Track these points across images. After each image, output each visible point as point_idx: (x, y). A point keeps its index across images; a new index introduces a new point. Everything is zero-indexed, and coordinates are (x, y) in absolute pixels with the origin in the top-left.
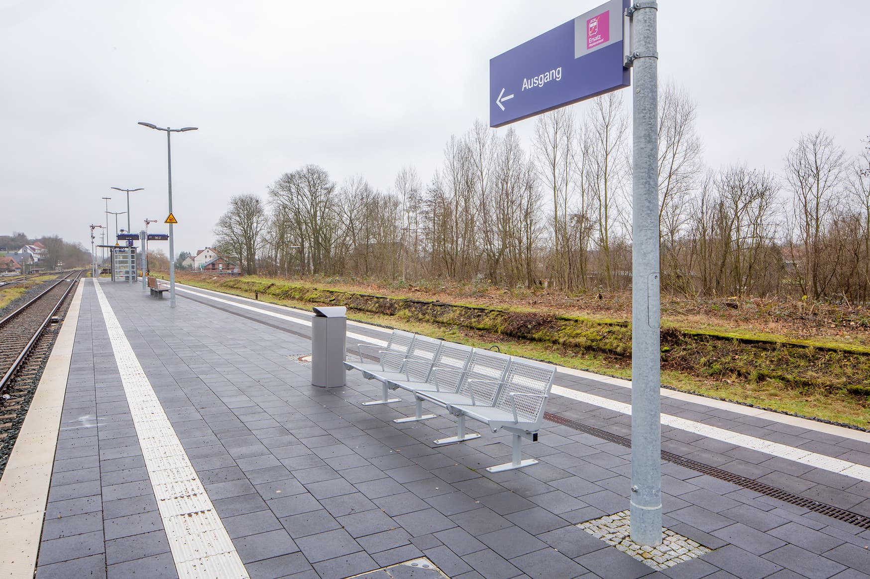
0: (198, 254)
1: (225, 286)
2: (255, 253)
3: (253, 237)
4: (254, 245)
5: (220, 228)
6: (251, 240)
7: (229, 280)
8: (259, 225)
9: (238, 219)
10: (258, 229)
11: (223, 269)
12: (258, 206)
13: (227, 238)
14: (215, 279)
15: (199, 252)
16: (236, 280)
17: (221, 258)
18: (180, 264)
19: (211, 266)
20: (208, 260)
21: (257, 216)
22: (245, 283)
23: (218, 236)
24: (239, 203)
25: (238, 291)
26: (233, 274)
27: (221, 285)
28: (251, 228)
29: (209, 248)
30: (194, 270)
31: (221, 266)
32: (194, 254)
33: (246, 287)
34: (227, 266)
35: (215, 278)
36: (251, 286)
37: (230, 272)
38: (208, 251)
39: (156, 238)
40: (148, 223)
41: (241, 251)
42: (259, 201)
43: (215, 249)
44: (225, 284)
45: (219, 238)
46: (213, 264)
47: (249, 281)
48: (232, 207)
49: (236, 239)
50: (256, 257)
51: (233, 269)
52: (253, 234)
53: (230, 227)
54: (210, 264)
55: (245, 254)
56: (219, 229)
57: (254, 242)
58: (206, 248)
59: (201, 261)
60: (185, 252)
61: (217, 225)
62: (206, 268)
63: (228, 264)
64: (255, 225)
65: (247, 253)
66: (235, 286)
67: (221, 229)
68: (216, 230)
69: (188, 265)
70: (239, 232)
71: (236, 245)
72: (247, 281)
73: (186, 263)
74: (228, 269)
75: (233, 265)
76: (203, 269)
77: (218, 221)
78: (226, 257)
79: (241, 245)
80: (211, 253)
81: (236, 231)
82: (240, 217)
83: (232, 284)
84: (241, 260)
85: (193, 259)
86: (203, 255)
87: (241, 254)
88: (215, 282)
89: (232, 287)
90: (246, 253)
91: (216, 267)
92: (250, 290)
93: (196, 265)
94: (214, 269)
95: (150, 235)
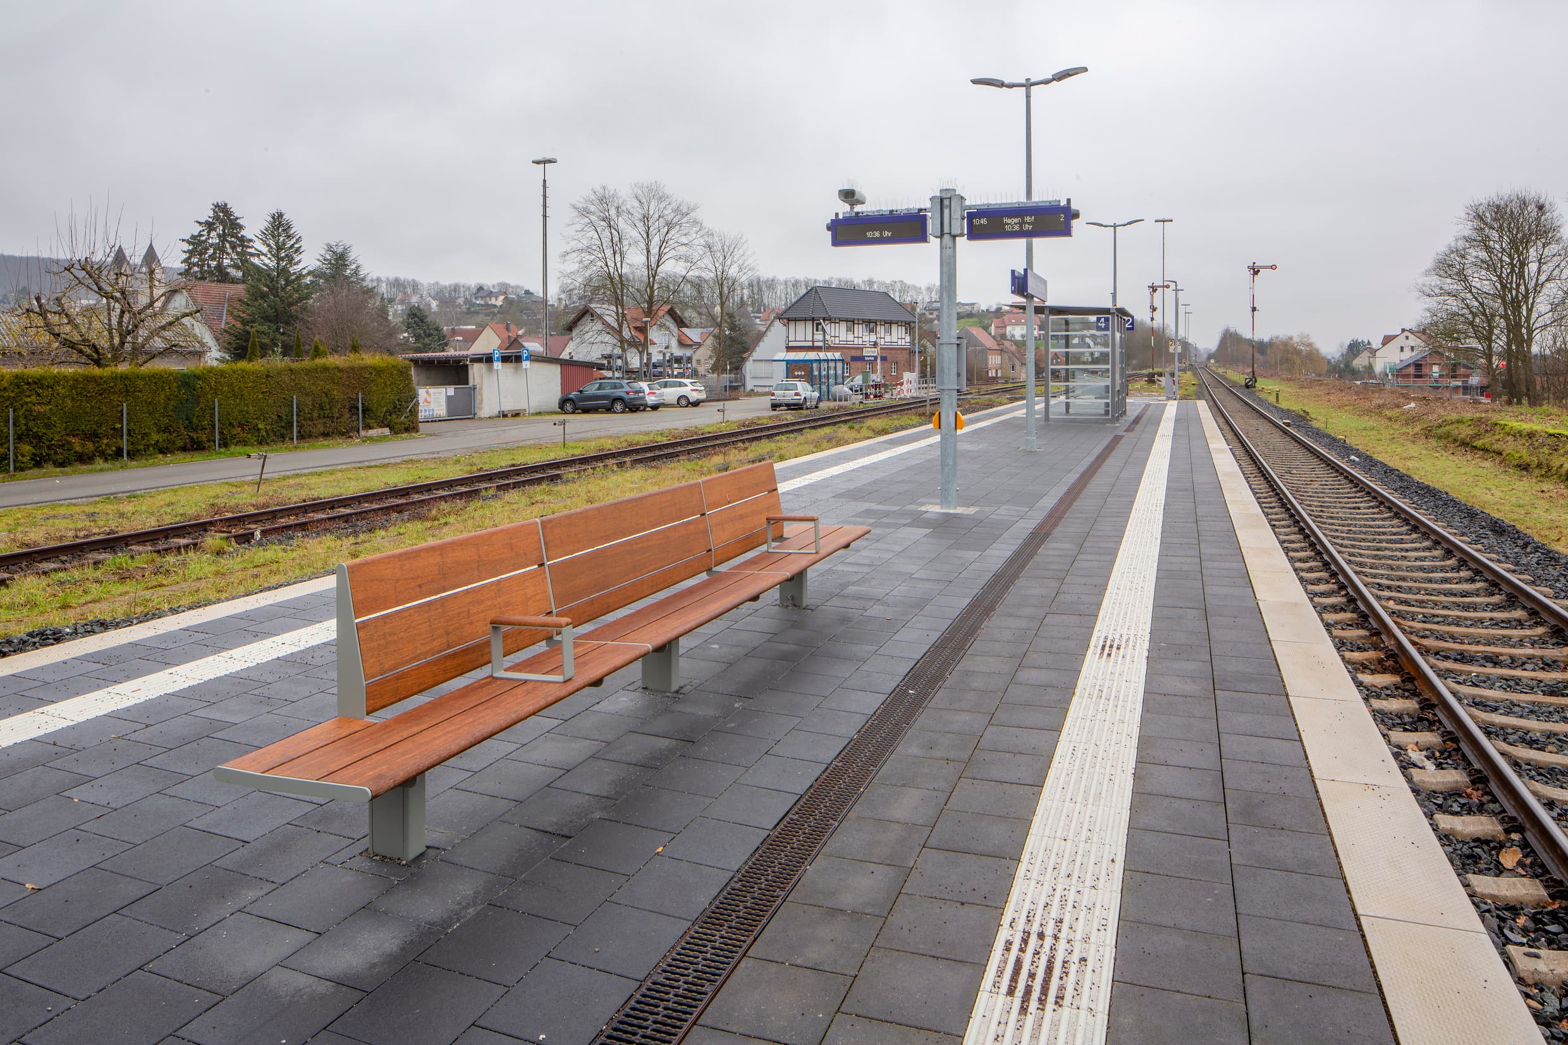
0: (1384, 344)
1: (1440, 438)
2: (1530, 339)
3: (1526, 297)
4: (1528, 318)
5: (1435, 281)
6: (1520, 307)
7: (1454, 416)
8: (1544, 267)
9: (1483, 255)
10: (1543, 278)
11: (1441, 376)
12: (1543, 218)
13: (1451, 301)
14: (1410, 410)
15: (1387, 340)
16: (1480, 420)
17: (1436, 352)
18: (1347, 365)
19: (1412, 370)
20: (1407, 355)
21: (1539, 244)
22: (1517, 435)
23: (1428, 299)
24: (1488, 215)
25: (1487, 464)
26: (1466, 389)
27: (1428, 433)
28: (1521, 275)
29: (1410, 331)
30: (1374, 377)
31: (1436, 369)
32: (1376, 343)
33: (1524, 453)
34: (1453, 371)
35: (1413, 405)
36: (1546, 450)
37: (1460, 384)
38: (1407, 338)
39: (1012, 223)
40: (1256, 273)
41: (1491, 332)
42: (1547, 206)
43: (1424, 332)
44: (1440, 431)
45: (1432, 303)
46: (1418, 366)
47: (1536, 427)
48: (1467, 230)
49: (1476, 304)
50: (1535, 349)
51: (1468, 376)
52: (1527, 290)
53: (1462, 276)
54: (1409, 365)
55: (1500, 342)
56: (1433, 284)
57: (1530, 311)
58: (1403, 330)
59: (1388, 359)
60: (1360, 340)
61: (1427, 273)
62: (1400, 373)
63: (1455, 365)
64: (1533, 267)
65: (1508, 336)
66: (1479, 443)
67: (1438, 283)
68: (1424, 285)
69: (1365, 367)
70: (1487, 287)
71: (1477, 320)
72: (1526, 427)
73: (1359, 362)
74: (1454, 377)
75: (1465, 367)
76: (1393, 375)
77: (1429, 263)
78: (1450, 349)
79: (1489, 319)
80: (1413, 341)
81: (1478, 285)
82: (1488, 249)
83: (1465, 432)
84: (1489, 356)
85: (1374, 352)
86: (1394, 345)
87: (1489, 339)
88: (1411, 420)
89: (1464, 444)
90: (1504, 338)
91: (1425, 371)
92: (1539, 466)
93: (1379, 367)
94: (1420, 376)
95: (982, 212)
